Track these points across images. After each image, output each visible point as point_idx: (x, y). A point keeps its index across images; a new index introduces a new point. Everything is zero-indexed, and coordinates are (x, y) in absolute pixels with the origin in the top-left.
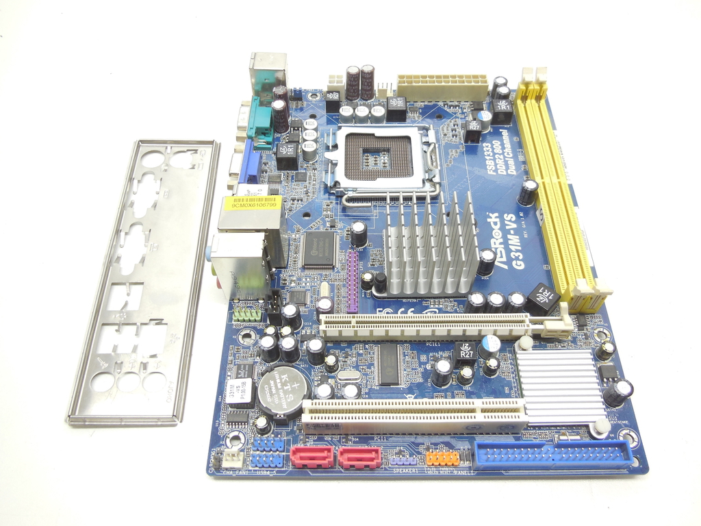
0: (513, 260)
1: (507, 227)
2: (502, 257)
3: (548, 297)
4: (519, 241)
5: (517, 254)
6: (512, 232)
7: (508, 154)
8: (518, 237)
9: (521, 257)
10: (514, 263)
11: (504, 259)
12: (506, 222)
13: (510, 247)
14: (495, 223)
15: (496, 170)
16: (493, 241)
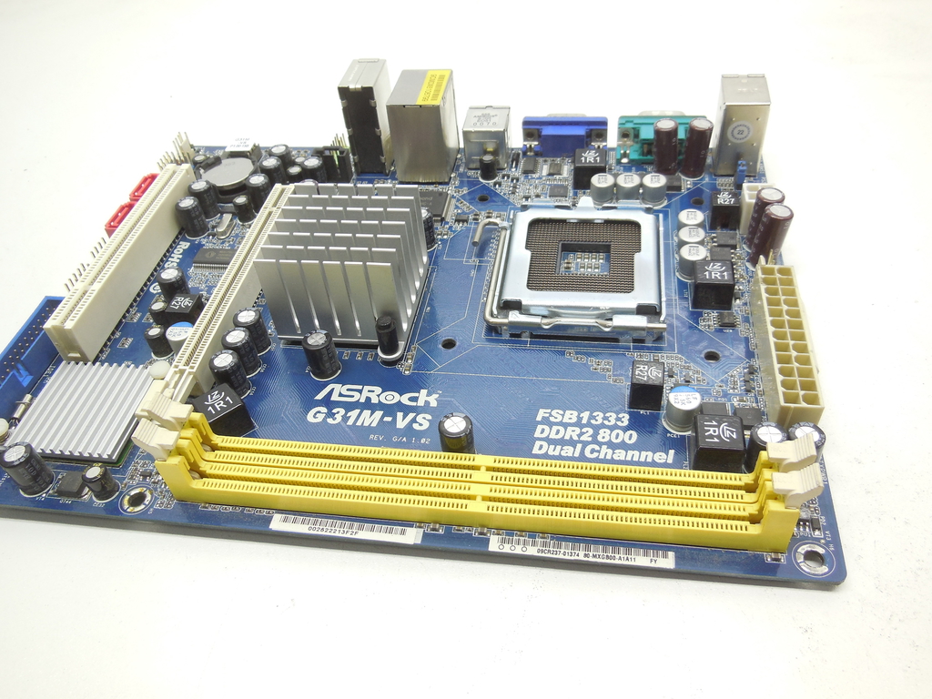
0: (330, 409)
1: (400, 415)
2: (341, 395)
3: (213, 406)
4: (366, 424)
5: (339, 418)
6: (388, 419)
7: (593, 451)
8: (374, 425)
9: (330, 421)
10: (324, 410)
11: (335, 397)
12: (411, 416)
13: (358, 411)
14: (415, 399)
15: (546, 421)
16: (378, 390)
